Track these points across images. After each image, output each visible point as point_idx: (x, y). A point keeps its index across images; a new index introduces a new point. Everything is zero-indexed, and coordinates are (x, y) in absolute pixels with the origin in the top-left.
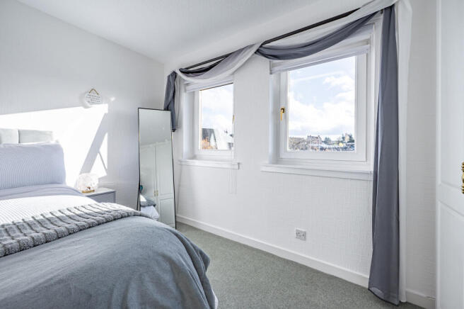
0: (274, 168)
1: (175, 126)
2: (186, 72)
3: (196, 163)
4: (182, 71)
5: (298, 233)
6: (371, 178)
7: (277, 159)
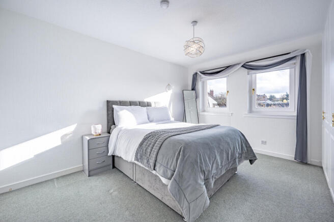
0: (251, 115)
1: (197, 97)
2: (203, 73)
3: (205, 113)
4: (201, 72)
5: (262, 142)
6: (296, 118)
7: (251, 111)
